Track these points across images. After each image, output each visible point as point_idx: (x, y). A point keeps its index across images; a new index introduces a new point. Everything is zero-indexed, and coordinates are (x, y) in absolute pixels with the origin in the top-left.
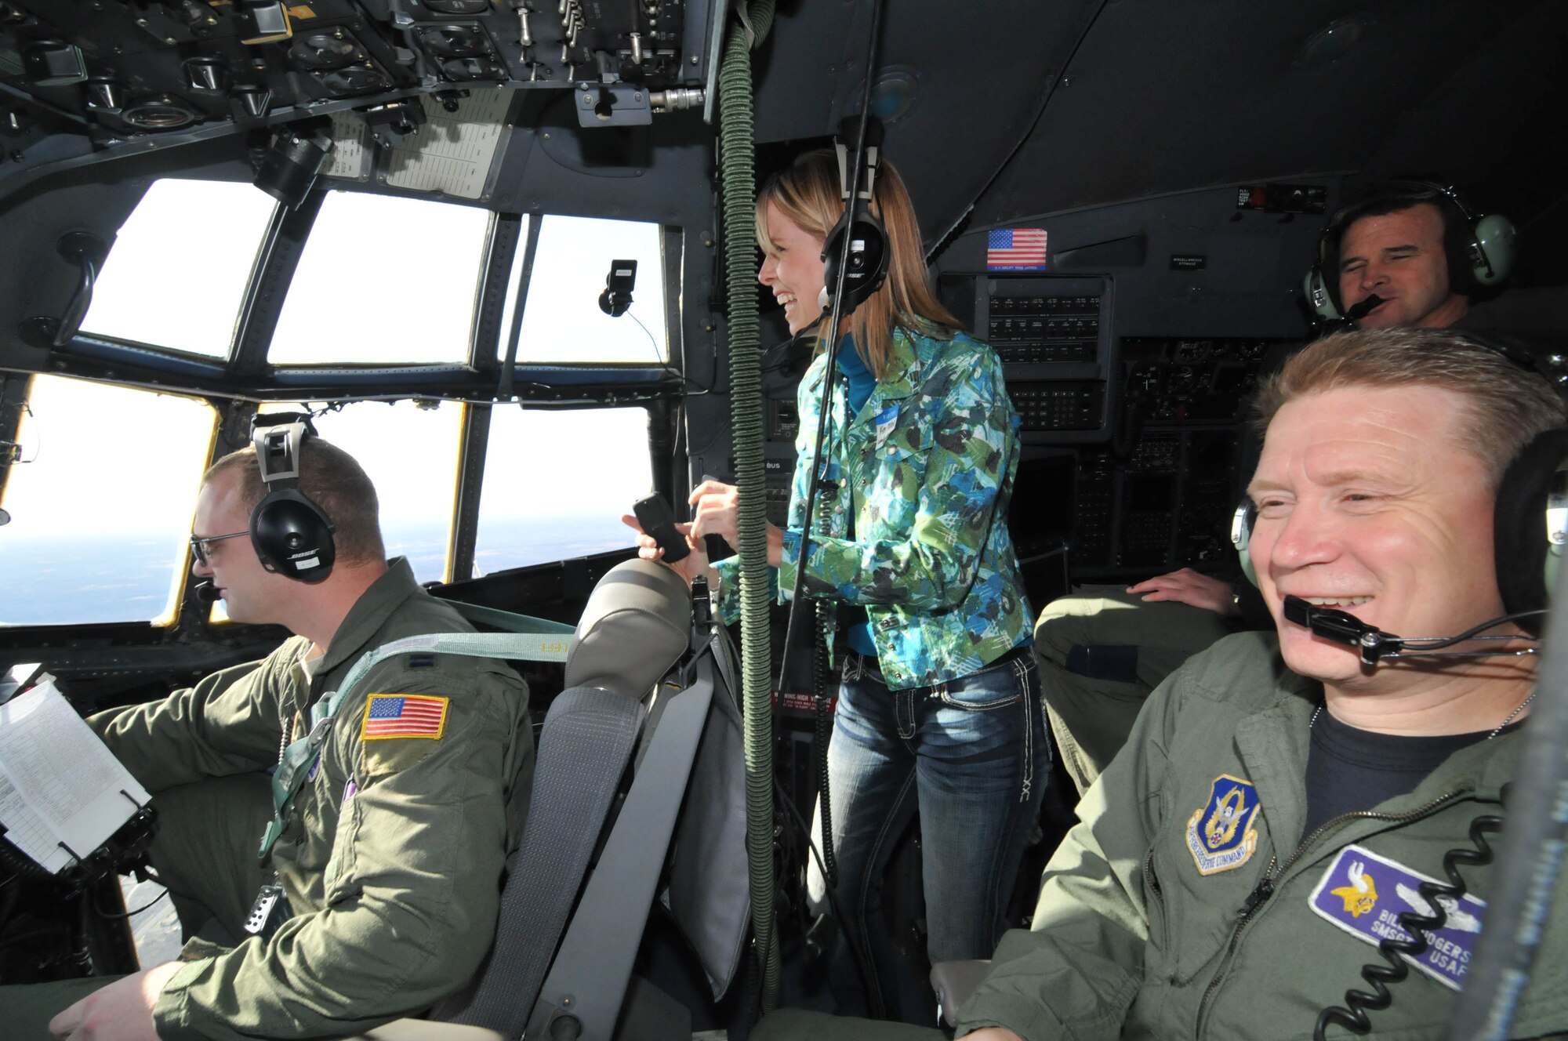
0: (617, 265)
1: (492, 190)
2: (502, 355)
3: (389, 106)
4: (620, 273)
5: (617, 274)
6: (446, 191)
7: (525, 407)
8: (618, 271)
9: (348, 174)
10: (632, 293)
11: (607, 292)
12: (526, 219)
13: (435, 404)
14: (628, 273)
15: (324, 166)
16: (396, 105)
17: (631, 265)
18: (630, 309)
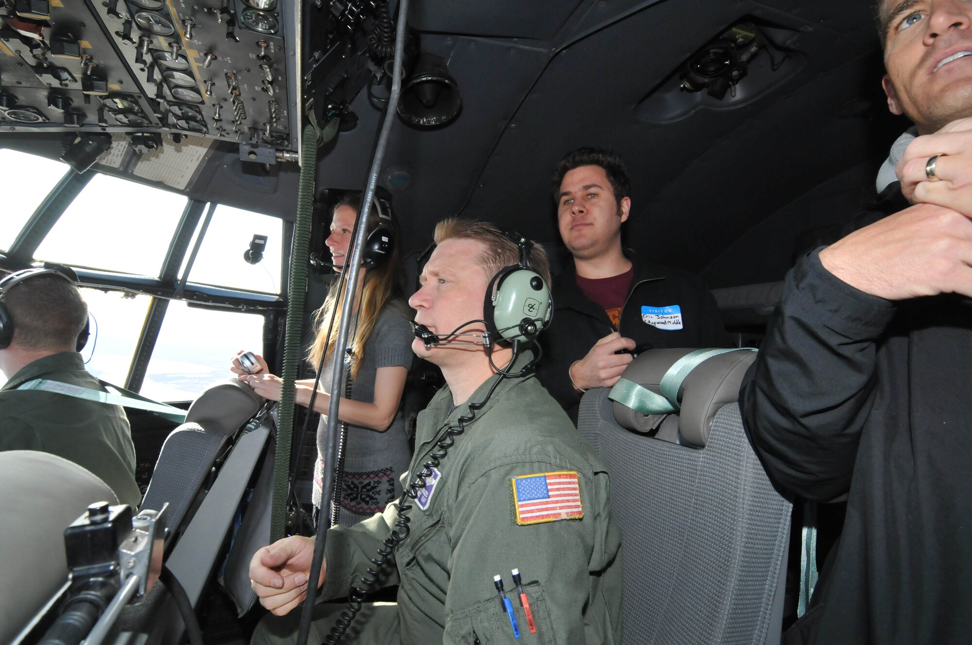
0: (256, 237)
1: (191, 187)
2: (180, 276)
3: (145, 134)
4: (257, 241)
5: (256, 242)
6: (166, 183)
7: (190, 305)
8: (256, 240)
9: (112, 165)
10: (263, 253)
11: (248, 251)
12: (208, 205)
13: (133, 296)
14: (262, 242)
15: (100, 159)
16: (148, 135)
17: (264, 238)
18: (261, 262)
